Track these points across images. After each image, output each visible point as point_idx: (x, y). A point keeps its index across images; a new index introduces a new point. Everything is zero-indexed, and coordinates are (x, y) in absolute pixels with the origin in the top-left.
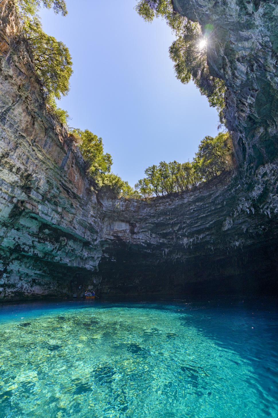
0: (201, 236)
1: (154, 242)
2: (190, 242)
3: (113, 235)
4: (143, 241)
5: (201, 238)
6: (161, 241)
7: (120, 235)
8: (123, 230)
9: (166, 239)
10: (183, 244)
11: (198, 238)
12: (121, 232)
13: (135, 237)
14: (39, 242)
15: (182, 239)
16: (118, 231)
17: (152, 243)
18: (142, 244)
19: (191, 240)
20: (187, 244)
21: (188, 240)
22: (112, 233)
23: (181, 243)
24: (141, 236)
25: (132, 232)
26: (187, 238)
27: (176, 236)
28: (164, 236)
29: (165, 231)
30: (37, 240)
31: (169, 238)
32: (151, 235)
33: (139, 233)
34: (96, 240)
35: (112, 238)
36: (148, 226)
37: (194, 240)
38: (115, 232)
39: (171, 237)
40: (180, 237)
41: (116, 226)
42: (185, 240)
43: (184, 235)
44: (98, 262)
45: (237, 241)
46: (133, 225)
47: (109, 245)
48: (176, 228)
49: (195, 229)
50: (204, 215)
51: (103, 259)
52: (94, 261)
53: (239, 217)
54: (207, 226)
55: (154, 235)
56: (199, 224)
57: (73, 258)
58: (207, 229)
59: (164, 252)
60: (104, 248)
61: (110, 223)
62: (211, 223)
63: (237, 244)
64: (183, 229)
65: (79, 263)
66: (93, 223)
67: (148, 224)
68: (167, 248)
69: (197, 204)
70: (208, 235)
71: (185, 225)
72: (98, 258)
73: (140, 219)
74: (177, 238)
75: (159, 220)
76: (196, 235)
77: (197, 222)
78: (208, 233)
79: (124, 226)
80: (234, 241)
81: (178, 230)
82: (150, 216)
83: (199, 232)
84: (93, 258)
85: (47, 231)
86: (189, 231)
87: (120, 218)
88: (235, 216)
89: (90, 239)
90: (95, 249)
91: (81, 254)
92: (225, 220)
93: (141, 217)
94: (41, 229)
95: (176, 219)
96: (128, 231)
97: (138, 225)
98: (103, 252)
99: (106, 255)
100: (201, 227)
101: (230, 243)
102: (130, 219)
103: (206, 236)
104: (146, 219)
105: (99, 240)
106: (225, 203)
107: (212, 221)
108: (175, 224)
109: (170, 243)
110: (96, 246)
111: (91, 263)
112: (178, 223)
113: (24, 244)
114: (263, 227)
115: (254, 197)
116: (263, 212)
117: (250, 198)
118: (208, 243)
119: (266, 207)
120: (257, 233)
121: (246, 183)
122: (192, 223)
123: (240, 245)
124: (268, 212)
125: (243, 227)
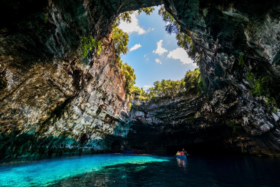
0: (182, 121)
1: (156, 122)
3: (135, 119)
4: (151, 122)
6: (160, 122)
7: (140, 118)
8: (141, 116)
9: (163, 121)
10: (172, 124)
11: (180, 121)
12: (140, 117)
13: (147, 120)
16: (138, 116)
17: (156, 123)
19: (177, 122)
20: (174, 124)
22: (135, 117)
23: (171, 123)
24: (150, 119)
25: (146, 117)
26: (175, 121)
27: (169, 120)
28: (162, 119)
29: (163, 117)
30: (104, 123)
31: (165, 121)
32: (155, 119)
33: (149, 117)
34: (127, 121)
35: (135, 120)
36: (154, 114)
38: (137, 117)
39: (166, 120)
40: (171, 120)
41: (137, 114)
42: (174, 122)
43: (173, 119)
44: (127, 133)
45: (202, 124)
46: (146, 113)
47: (133, 124)
48: (169, 115)
49: (180, 116)
50: (185, 109)
51: (130, 131)
52: (125, 132)
53: (204, 112)
54: (186, 115)
55: (156, 119)
56: (182, 114)
57: (116, 131)
58: (186, 117)
59: (162, 128)
60: (131, 126)
61: (134, 112)
62: (188, 114)
63: (202, 126)
64: (173, 116)
65: (119, 134)
66: (127, 113)
67: (154, 113)
68: (163, 126)
69: (181, 103)
70: (186, 120)
71: (174, 114)
72: (127, 131)
73: (150, 110)
74: (169, 121)
75: (160, 111)
76: (179, 120)
77: (181, 113)
78: (186, 119)
79: (141, 114)
80: (201, 124)
81: (170, 117)
82: (155, 108)
83: (181, 118)
84: (125, 131)
85: (108, 118)
86: (176, 117)
87: (139, 109)
88: (202, 111)
89: (125, 121)
90: (127, 126)
91: (120, 129)
92: (196, 113)
93: (151, 109)
94: (106, 117)
95: (169, 111)
96: (143, 116)
97: (148, 113)
98: (130, 127)
99: (131, 129)
100: (183, 116)
101: (198, 125)
102: (145, 110)
103: (185, 121)
104: (153, 110)
105: (129, 121)
106: (197, 104)
107: (189, 113)
108: (169, 113)
109: (165, 123)
110: (127, 124)
111: (124, 133)
112: (170, 113)
113: (99, 125)
114: (216, 118)
115: (212, 104)
116: (217, 111)
117: (210, 104)
118: (186, 124)
119: (218, 109)
120: (213, 121)
121: (209, 97)
122: (178, 113)
123: (204, 127)
124: (219, 112)
125: (206, 117)
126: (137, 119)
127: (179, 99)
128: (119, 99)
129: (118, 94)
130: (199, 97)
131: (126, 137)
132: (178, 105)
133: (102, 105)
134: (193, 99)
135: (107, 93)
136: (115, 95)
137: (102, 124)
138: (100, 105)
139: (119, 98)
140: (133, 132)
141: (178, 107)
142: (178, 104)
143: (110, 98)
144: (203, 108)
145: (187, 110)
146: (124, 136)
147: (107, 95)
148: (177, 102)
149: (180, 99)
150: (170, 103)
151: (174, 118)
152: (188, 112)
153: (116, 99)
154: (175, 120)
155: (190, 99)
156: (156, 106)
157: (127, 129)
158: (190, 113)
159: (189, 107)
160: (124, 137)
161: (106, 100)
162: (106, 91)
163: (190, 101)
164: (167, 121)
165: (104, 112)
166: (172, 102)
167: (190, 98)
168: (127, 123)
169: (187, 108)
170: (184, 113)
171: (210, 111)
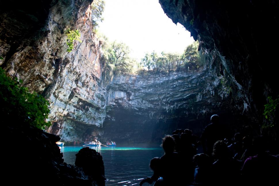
0: (180, 104)
1: (144, 107)
2: (171, 108)
3: (115, 102)
4: (136, 106)
5: (180, 106)
6: (149, 106)
7: (120, 101)
8: (122, 98)
9: (153, 104)
10: (165, 109)
11: (177, 105)
12: (120, 99)
13: (130, 103)
14: (77, 110)
15: (166, 106)
16: (118, 99)
17: (142, 107)
18: (135, 108)
19: (172, 107)
20: (168, 109)
21: (170, 106)
22: (114, 100)
24: (135, 102)
25: (129, 99)
27: (161, 103)
28: (151, 102)
29: (152, 99)
30: (76, 109)
31: (155, 104)
32: (142, 101)
33: (133, 99)
34: (103, 106)
35: (114, 104)
37: (174, 107)
38: (116, 100)
39: (157, 103)
40: (164, 104)
41: (117, 95)
43: (167, 103)
44: (103, 121)
45: (205, 109)
46: (129, 95)
47: (111, 108)
48: (161, 97)
49: (176, 99)
50: (184, 90)
51: (107, 118)
52: (101, 120)
53: (206, 94)
54: (185, 97)
55: (144, 102)
56: (179, 95)
57: (89, 119)
58: (185, 100)
59: (151, 114)
60: (108, 111)
61: (112, 93)
62: (188, 95)
63: (204, 111)
64: (167, 98)
65: (93, 122)
66: (103, 95)
67: (140, 94)
68: (153, 111)
69: (179, 81)
70: (185, 104)
71: (168, 96)
72: (103, 118)
73: (135, 90)
74: (162, 105)
75: (149, 90)
77: (177, 95)
78: (185, 102)
79: (122, 94)
80: (202, 109)
81: (163, 99)
82: (143, 87)
83: (179, 101)
84: (100, 118)
85: (81, 103)
86: (171, 100)
87: (120, 89)
88: (204, 93)
89: (101, 106)
90: (102, 112)
91: (94, 116)
92: (198, 94)
93: (136, 88)
94: (78, 103)
95: (162, 91)
96: (125, 98)
97: (133, 94)
98: (107, 113)
99: (109, 116)
100: (180, 98)
101: (200, 110)
102: (128, 89)
103: (183, 104)
104: (140, 90)
105: (105, 106)
106: (198, 84)
107: (188, 94)
108: (161, 94)
109: (156, 108)
110: (103, 110)
111: (99, 121)
112: (164, 94)
113: (71, 112)
114: (220, 103)
115: (215, 85)
116: (220, 94)
117: (213, 85)
118: (184, 109)
119: (221, 92)
120: (217, 106)
121: (211, 76)
122: (174, 94)
123: (206, 112)
124: (222, 96)
125: (208, 101)
126: (116, 103)
127: (176, 76)
128: (94, 79)
129: (93, 72)
130: (201, 75)
131: (101, 126)
132: (174, 83)
133: (75, 89)
134: (193, 77)
135: (80, 74)
136: (89, 75)
137: (74, 110)
138: (73, 89)
139: (94, 77)
140: (111, 120)
141: (175, 86)
142: (175, 82)
143: (84, 78)
144: (205, 89)
145: (186, 90)
146: (99, 124)
147: (81, 76)
148: (173, 79)
149: (178, 76)
150: (164, 80)
151: (168, 100)
153: (90, 79)
154: (170, 104)
155: (190, 76)
156: (144, 84)
157: (103, 116)
158: (190, 95)
159: (189, 87)
160: (99, 126)
161: (79, 82)
162: (80, 72)
163: (191, 79)
164: (158, 105)
165: (76, 97)
166: (167, 79)
168: (103, 108)
169: (186, 88)
170: (182, 95)
171: (213, 94)
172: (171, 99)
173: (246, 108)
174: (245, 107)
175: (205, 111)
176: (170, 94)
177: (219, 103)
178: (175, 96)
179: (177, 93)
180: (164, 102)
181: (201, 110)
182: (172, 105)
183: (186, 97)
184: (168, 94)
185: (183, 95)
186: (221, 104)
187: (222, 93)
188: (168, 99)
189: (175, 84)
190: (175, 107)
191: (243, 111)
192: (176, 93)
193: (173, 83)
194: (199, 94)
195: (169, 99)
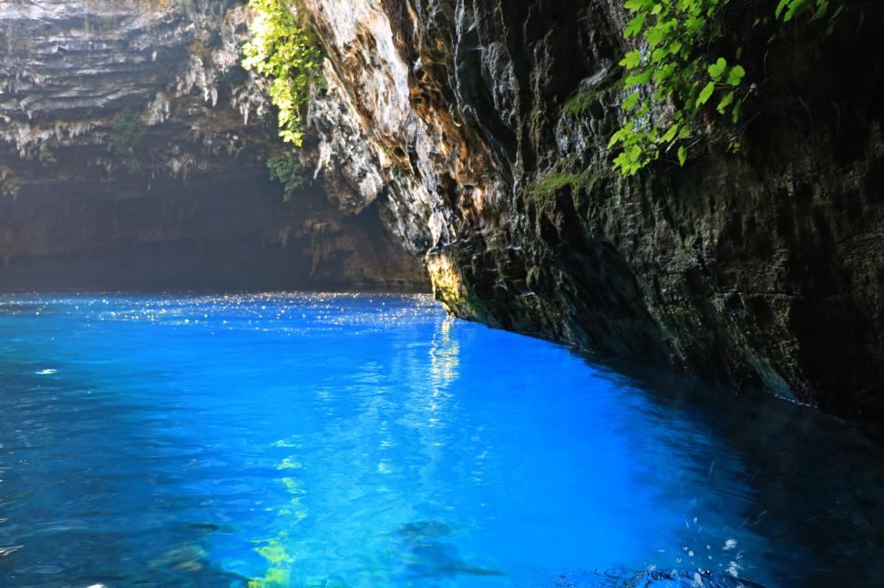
0: (76, 130)
2: (40, 140)
5: (77, 134)
10: (14, 143)
11: (66, 133)
15: (14, 131)
19: (45, 135)
20: (29, 144)
21: (33, 133)
23: (8, 138)
26: (31, 127)
37: (53, 138)
40: (7, 119)
42: (23, 135)
43: (20, 117)
45: (178, 157)
49: (60, 105)
50: (94, 72)
53: (187, 99)
54: (100, 103)
56: (73, 93)
58: (99, 113)
62: (111, 97)
63: (176, 165)
64: (21, 96)
69: (74, 33)
70: (99, 129)
71: (26, 87)
76: (59, 124)
77: (67, 88)
78: (98, 123)
80: (170, 156)
83: (73, 116)
86: (38, 107)
88: (178, 95)
92: (153, 99)
100: (80, 104)
101: (159, 159)
103: (92, 131)
106: (155, 55)
107: (114, 92)
114: (236, 138)
115: (221, 67)
116: (238, 105)
117: (214, 66)
118: (97, 150)
119: (242, 96)
120: (224, 148)
121: (207, 28)
122: (52, 86)
123: (181, 170)
124: (245, 110)
125: (194, 128)
127: (61, 8)
130: (168, 17)
132: (52, 39)
134: (137, 25)
141: (55, 50)
142: (55, 34)
144: (184, 79)
145: (105, 74)
148: (45, 18)
149: (68, 9)
151: (27, 108)
152: (109, 86)
154: (32, 123)
155: (122, 18)
158: (120, 94)
159: (116, 65)
163: (124, 29)
166: (17, 14)
167: (124, 13)
169: (105, 66)
170: (88, 92)
171: (210, 100)
172: (36, 102)
173: (328, 159)
174: (322, 155)
175: (180, 165)
176: (34, 83)
177: (231, 138)
178: (57, 92)
179: (64, 84)
180: (7, 115)
181: (165, 157)
182: (45, 128)
183: (105, 104)
184: (25, 80)
185: (91, 95)
186: (238, 144)
187: (246, 100)
188: (23, 103)
189: (54, 44)
190: (59, 138)
191: (316, 172)
192: (61, 80)
193: (47, 37)
194: (159, 95)
195: (30, 104)
